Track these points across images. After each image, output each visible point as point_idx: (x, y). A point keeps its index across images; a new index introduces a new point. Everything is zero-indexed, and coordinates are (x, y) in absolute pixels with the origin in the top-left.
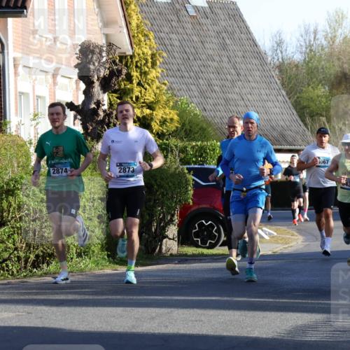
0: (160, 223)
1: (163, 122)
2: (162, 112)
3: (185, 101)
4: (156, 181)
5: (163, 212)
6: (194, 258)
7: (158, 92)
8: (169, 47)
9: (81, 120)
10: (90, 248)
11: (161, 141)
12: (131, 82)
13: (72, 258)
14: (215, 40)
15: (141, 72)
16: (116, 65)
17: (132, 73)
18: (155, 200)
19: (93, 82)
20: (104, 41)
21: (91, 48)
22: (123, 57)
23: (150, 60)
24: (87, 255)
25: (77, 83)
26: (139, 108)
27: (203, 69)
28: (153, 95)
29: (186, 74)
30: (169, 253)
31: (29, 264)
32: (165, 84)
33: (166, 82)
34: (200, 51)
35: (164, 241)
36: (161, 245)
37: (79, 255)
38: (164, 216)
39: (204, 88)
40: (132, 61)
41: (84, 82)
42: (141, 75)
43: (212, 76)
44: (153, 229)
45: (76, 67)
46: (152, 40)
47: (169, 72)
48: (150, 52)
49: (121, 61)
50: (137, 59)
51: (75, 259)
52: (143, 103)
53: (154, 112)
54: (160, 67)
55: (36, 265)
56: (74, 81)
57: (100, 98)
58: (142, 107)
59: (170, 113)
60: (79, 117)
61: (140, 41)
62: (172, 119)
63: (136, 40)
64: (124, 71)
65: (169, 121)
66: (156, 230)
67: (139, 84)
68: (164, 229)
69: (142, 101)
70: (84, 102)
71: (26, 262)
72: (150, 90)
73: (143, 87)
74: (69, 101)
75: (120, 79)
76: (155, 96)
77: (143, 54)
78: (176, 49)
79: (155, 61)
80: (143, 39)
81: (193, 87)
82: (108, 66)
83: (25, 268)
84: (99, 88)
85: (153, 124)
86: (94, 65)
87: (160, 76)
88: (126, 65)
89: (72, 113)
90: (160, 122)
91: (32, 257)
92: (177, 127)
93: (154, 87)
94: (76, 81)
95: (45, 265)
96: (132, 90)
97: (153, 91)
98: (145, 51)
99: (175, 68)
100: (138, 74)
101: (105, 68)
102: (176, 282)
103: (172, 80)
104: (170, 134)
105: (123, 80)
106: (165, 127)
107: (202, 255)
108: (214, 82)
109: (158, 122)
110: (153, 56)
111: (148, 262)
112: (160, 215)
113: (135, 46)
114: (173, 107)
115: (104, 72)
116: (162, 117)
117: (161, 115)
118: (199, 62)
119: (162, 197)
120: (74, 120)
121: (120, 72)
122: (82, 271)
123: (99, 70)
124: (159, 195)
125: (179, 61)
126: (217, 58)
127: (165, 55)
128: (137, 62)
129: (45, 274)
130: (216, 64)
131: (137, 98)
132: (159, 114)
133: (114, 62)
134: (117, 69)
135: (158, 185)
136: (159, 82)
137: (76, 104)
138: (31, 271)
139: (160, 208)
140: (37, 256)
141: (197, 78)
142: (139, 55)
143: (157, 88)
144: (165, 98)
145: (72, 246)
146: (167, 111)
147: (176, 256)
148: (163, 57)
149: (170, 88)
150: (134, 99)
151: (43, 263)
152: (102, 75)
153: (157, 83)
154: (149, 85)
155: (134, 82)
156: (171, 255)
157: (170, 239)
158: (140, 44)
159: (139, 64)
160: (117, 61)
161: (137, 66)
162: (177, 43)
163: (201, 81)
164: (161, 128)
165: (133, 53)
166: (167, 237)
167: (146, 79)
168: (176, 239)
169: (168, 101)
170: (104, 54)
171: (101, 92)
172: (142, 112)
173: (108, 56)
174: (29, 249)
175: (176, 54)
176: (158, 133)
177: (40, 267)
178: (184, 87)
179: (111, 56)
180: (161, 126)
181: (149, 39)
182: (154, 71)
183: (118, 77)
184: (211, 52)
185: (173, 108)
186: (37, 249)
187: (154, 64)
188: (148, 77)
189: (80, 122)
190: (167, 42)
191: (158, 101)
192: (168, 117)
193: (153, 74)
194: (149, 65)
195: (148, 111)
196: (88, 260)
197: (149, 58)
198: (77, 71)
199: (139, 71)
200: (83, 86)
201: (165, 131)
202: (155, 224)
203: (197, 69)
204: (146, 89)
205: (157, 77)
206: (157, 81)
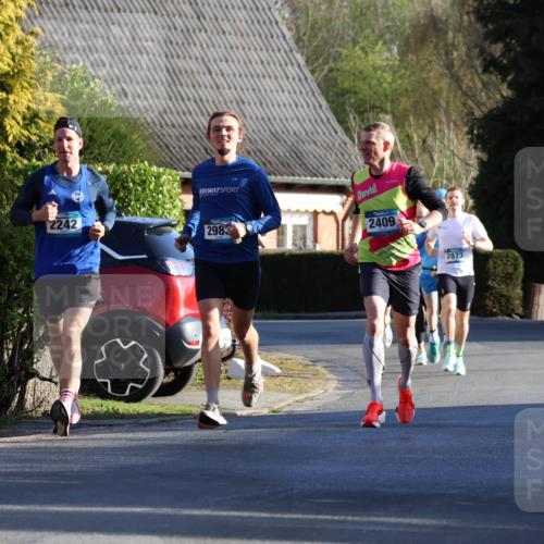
0: (22, 344)
1: (31, 119)
2: (30, 96)
3: (80, 73)
4: (13, 249)
5: (28, 320)
6: (96, 421)
7: (20, 51)
11: (26, 162)
18: (10, 293)
28: (8, 59)
30: (41, 410)
32: (35, 35)
33: (37, 29)
35: (31, 382)
36: (23, 393)
44: (6, 357)
47: (43, 9)
53: (12, 97)
59: (46, 99)
62: (50, 113)
65: (43, 116)
66: (12, 358)
68: (29, 355)
76: (13, 60)
85: (8, 123)
87: (23, 15)
90: (24, 118)
93: (12, 42)
97: (9, 49)
102: (55, 474)
104: (45, 146)
106: (34, 130)
107: (116, 415)
109: (19, 118)
112: (21, 325)
114: (53, 85)
116: (29, 108)
117: (26, 103)
119: (28, 286)
124: (21, 280)
132: (22, 100)
135: (18, 260)
136: (23, 30)
139: (20, 311)
143: (18, 42)
144: (35, 65)
146: (40, 94)
153: (19, 32)
156: (44, 414)
157: (44, 379)
164: (26, 133)
166: (34, 374)
169: (42, 71)
176: (18, 145)
180: (26, 127)
185: (53, 88)
191: (20, 73)
192: (41, 108)
201: (34, 138)
202: (11, 346)
205: (18, 19)
206: (17, 26)
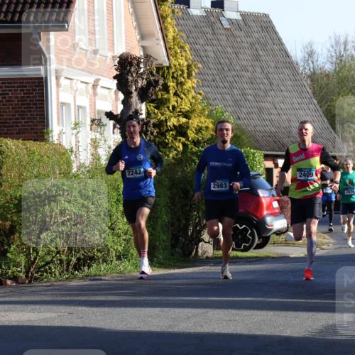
0: (196, 227)
1: (199, 130)
2: (198, 121)
3: (220, 110)
5: (199, 217)
7: (194, 101)
8: (205, 59)
9: (120, 129)
10: (129, 252)
11: (197, 149)
12: (168, 92)
13: (112, 261)
14: (248, 52)
15: (177, 82)
16: (153, 75)
17: (169, 84)
18: (191, 206)
19: (132, 93)
20: (142, 54)
21: (129, 60)
22: (159, 68)
23: (186, 71)
24: (126, 258)
25: (116, 94)
26: (175, 117)
27: (237, 79)
28: (189, 105)
29: (221, 84)
30: (205, 256)
31: (71, 267)
32: (200, 94)
33: (201, 92)
34: (234, 62)
35: (201, 244)
36: (197, 249)
37: (119, 258)
38: (200, 221)
39: (238, 97)
40: (168, 72)
41: (123, 93)
42: (177, 86)
43: (245, 86)
44: (190, 233)
45: (115, 78)
46: (188, 52)
47: (203, 83)
48: (186, 64)
49: (157, 72)
50: (173, 70)
51: (115, 262)
52: (179, 112)
53: (190, 121)
54: (196, 78)
55: (77, 267)
56: (113, 91)
57: (138, 107)
58: (179, 116)
59: (205, 122)
60: (118, 126)
61: (176, 53)
62: (207, 128)
63: (172, 52)
64: (161, 82)
65: (204, 129)
66: (192, 234)
67: (176, 94)
68: (199, 232)
69: (178, 110)
70: (122, 111)
71: (68, 264)
72: (186, 100)
73: (179, 96)
74: (108, 111)
75: (157, 89)
76: (191, 105)
77: (179, 65)
78: (211, 60)
79: (191, 72)
80: (179, 51)
81: (228, 97)
82: (145, 77)
83: (67, 270)
84: (137, 98)
85: (189, 132)
86: (132, 76)
87: (195, 86)
88: (163, 76)
89: (112, 122)
90: (196, 130)
91: (74, 260)
92: (212, 135)
93: (190, 97)
94: (115, 91)
95: (86, 268)
96: (168, 100)
97: (189, 100)
98: (181, 62)
99: (210, 78)
100: (174, 84)
101: (143, 79)
102: (212, 283)
103: (207, 89)
104: (205, 142)
105: (160, 90)
106: (200, 135)
107: (237, 257)
108: (248, 92)
109: (194, 130)
110: (189, 67)
111: (185, 265)
112: (196, 219)
113: (171, 58)
114: (208, 115)
115: (142, 83)
116: (198, 126)
117: (196, 123)
118: (233, 72)
120: (114, 129)
121: (157, 82)
122: (121, 273)
123: (137, 81)
125: (215, 72)
126: (250, 69)
127: (200, 66)
128: (173, 73)
129: (86, 276)
130: (249, 74)
131: (174, 107)
132: (195, 122)
133: (151, 73)
134: (154, 80)
136: (195, 92)
137: (115, 113)
138: (73, 274)
139: (195, 213)
140: (79, 259)
141: (231, 88)
142: (175, 66)
143: (193, 98)
144: (200, 107)
145: (111, 249)
146: (203, 119)
147: (211, 258)
148: (198, 68)
149: (205, 98)
150: (171, 108)
151: (84, 266)
152: (140, 85)
153: (193, 93)
154: (185, 95)
155: (171, 92)
156: (207, 257)
157: (206, 242)
158: (176, 56)
159: (175, 75)
160: (154, 72)
161: (173, 77)
162: (212, 55)
163: (235, 91)
164: (197, 136)
165: (170, 64)
166: (202, 240)
167: (182, 89)
168: (212, 242)
169: (203, 110)
170: (142, 66)
171: (138, 102)
172: (178, 121)
173: (145, 67)
174: (71, 252)
175: (211, 66)
176: (194, 141)
177: (81, 269)
178: (219, 96)
179: (148, 68)
180: (196, 133)
181: (185, 51)
182: (190, 82)
183: (155, 87)
184: (244, 63)
185: (208, 117)
186: (78, 252)
187: (189, 75)
188: (184, 87)
189: (119, 131)
190: (202, 54)
191: (194, 110)
192: (203, 125)
193: (189, 84)
194: (185, 75)
195: (184, 120)
196: (127, 263)
197: (185, 69)
198: (116, 81)
199: (175, 81)
200: (121, 96)
201: (200, 138)
202: (192, 228)
203: (231, 79)
204: (182, 99)
205: (193, 87)
206: (192, 91)
